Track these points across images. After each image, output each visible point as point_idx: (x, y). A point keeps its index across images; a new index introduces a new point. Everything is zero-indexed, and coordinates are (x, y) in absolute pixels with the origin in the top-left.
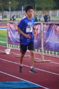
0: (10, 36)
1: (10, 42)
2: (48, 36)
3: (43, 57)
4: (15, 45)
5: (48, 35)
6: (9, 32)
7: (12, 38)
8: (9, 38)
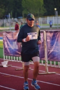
0: (6, 46)
1: (7, 53)
2: (52, 46)
3: (47, 69)
4: (13, 56)
5: (52, 44)
6: (6, 43)
7: (10, 49)
8: (6, 49)
